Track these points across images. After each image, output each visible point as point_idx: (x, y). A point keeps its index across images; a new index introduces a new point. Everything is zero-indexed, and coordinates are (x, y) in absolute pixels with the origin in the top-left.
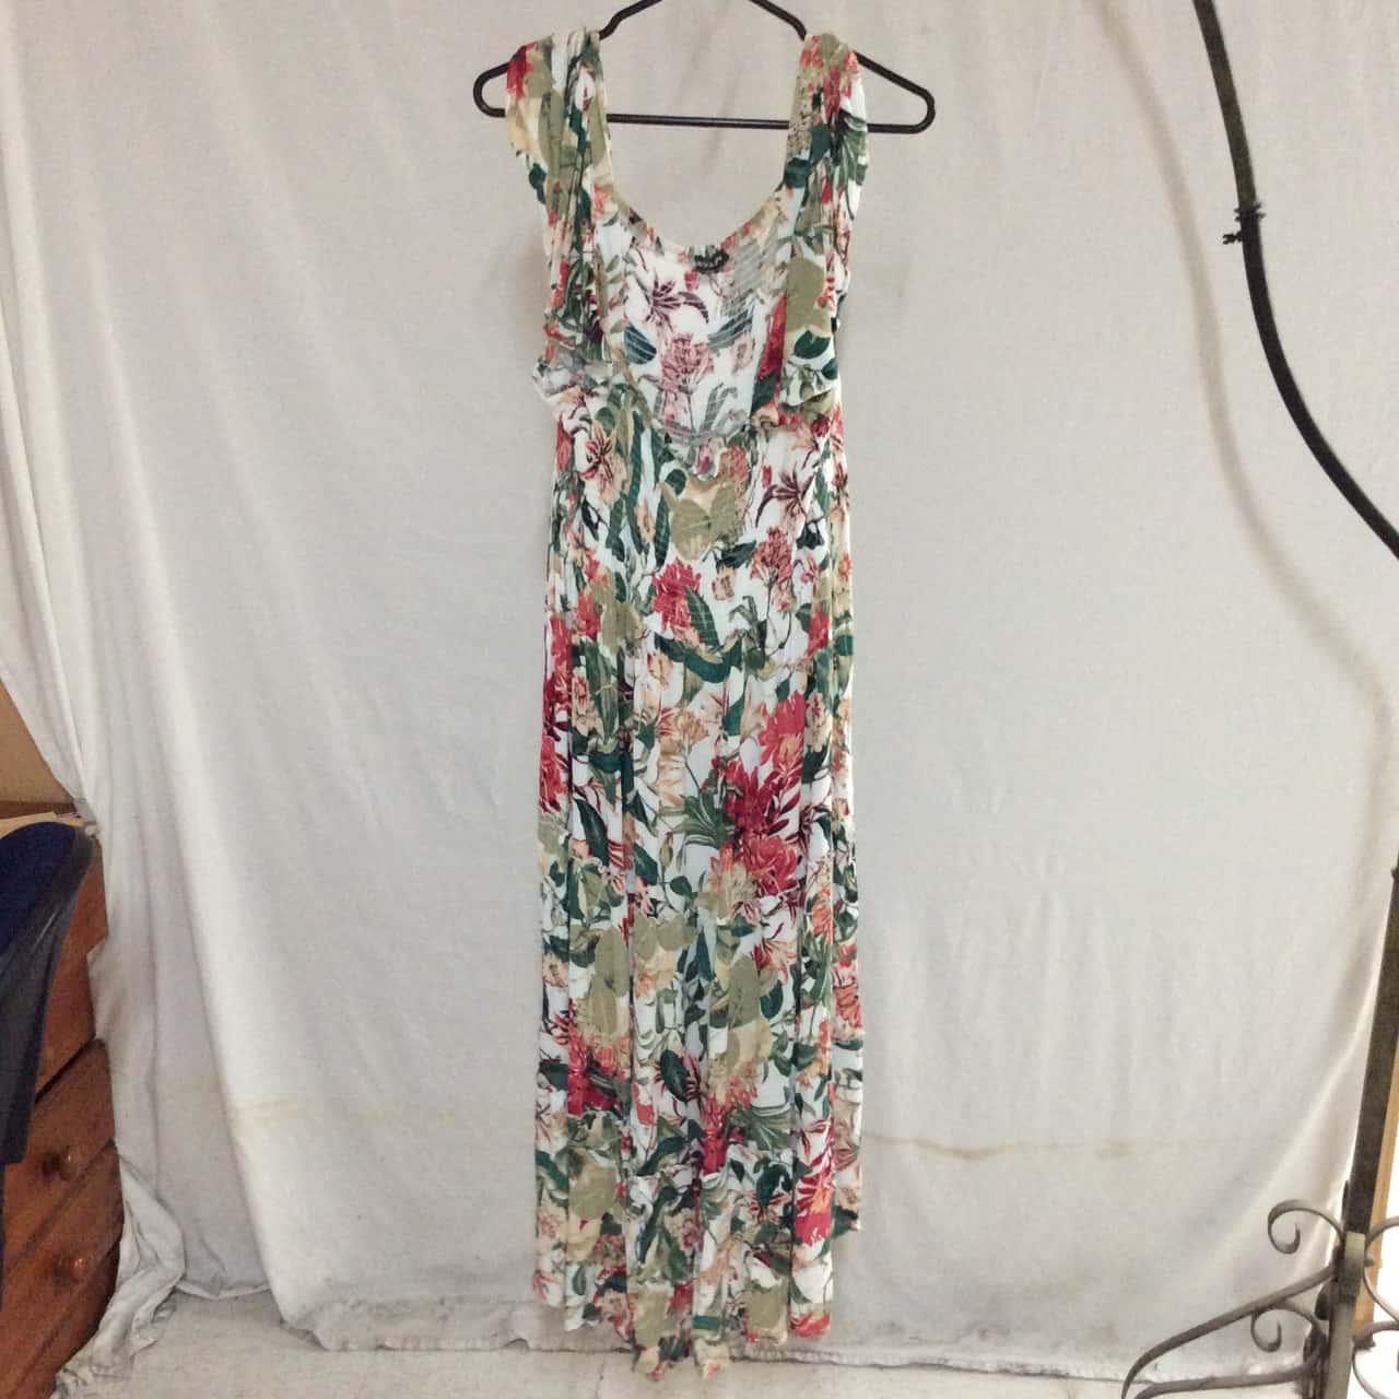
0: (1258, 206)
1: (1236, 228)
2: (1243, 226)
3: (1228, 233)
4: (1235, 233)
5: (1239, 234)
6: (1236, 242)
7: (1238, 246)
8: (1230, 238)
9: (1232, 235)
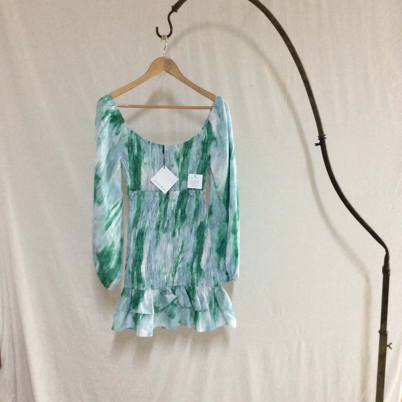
0: (325, 135)
2: (320, 141)
5: (319, 143)
7: (319, 147)
9: (317, 143)
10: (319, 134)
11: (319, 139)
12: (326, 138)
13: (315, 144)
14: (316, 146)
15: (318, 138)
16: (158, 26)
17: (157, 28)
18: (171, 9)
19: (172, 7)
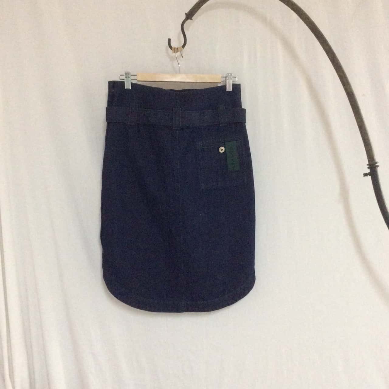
0: (376, 163)
1: (368, 171)
2: (370, 171)
3: (365, 173)
4: (368, 173)
5: (369, 172)
6: (368, 176)
7: (369, 178)
8: (366, 175)
9: (367, 173)
10: (369, 161)
11: (368, 168)
12: (378, 167)
13: (363, 174)
14: (364, 176)
15: (368, 166)
16: (170, 38)
17: (169, 40)
18: (184, 17)
19: (186, 13)
